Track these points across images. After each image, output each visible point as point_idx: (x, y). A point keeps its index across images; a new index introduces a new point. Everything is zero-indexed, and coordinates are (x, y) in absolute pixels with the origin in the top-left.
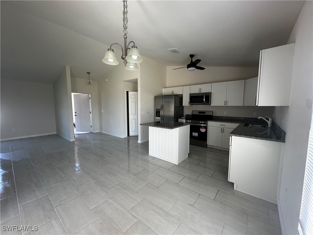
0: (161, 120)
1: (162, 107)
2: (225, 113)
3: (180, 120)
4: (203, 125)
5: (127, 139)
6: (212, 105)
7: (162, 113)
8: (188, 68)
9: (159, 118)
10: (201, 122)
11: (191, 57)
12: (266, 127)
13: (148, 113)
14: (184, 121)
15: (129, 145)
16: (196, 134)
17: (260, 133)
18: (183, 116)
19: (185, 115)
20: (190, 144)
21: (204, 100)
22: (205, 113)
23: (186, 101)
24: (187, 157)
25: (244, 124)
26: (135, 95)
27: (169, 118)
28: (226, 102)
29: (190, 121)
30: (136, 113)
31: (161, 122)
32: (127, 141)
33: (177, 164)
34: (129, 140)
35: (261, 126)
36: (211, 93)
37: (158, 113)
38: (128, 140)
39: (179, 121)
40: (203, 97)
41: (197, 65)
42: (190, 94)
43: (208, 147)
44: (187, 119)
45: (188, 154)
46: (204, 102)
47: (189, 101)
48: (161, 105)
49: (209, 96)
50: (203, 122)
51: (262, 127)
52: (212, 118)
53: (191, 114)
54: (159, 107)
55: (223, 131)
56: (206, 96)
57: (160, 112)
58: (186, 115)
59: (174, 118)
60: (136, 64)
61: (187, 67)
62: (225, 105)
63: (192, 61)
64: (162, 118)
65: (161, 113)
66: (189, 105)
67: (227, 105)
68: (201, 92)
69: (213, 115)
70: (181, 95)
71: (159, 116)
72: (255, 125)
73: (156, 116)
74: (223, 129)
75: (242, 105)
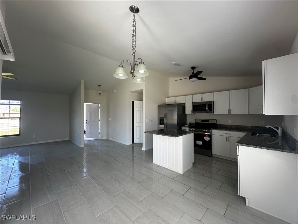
0: (165, 128)
1: (166, 115)
2: (229, 121)
3: (183, 128)
4: (207, 133)
5: (131, 146)
6: (215, 113)
7: (165, 121)
8: (189, 79)
9: (163, 126)
10: (204, 130)
11: (192, 69)
12: (276, 136)
13: (152, 121)
14: (187, 129)
15: (133, 152)
16: (200, 143)
17: (270, 142)
18: (186, 125)
20: (194, 153)
21: (207, 108)
22: (208, 121)
23: (189, 110)
24: (192, 167)
25: (251, 133)
26: (140, 104)
27: (172, 126)
28: (230, 111)
29: (194, 129)
30: (141, 121)
31: (165, 130)
32: (131, 148)
33: (182, 174)
35: (270, 135)
36: (214, 102)
37: (161, 121)
39: (182, 130)
41: (199, 76)
42: (193, 103)
43: (213, 156)
44: (190, 127)
45: (193, 163)
46: (207, 110)
47: (192, 110)
48: (165, 113)
49: (212, 105)
50: (207, 131)
52: (216, 126)
53: (194, 122)
54: (163, 116)
55: (228, 139)
56: (208, 105)
57: (163, 120)
58: (189, 123)
59: (178, 126)
60: (142, 77)
62: (229, 114)
63: (193, 72)
66: (192, 114)
67: (231, 114)
68: (204, 101)
69: (216, 123)
70: (183, 104)
71: (163, 124)
72: (263, 134)
73: (160, 124)
74: (229, 138)
75: (247, 114)
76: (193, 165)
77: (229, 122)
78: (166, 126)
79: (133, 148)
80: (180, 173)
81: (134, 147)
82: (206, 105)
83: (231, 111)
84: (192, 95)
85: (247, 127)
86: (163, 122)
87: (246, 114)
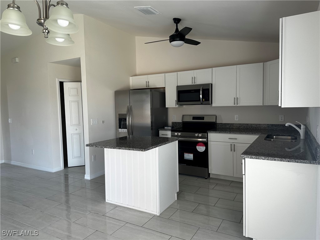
0: (129, 135)
1: (130, 110)
2: (236, 118)
3: (162, 133)
4: (200, 140)
5: (63, 174)
6: (214, 105)
7: (129, 121)
8: (170, 42)
9: (125, 130)
10: (196, 135)
11: (175, 22)
12: (298, 139)
13: (103, 122)
14: (169, 134)
15: (67, 186)
16: (189, 156)
17: (290, 148)
18: (167, 126)
19: (170, 122)
20: (179, 174)
21: (201, 96)
22: (203, 118)
23: (171, 100)
24: (176, 199)
25: (266, 135)
26: (77, 89)
27: (142, 129)
28: (236, 100)
29: (180, 134)
30: (81, 122)
31: (129, 137)
32: (63, 178)
33: (158, 215)
34: (68, 175)
35: (290, 137)
36: (212, 84)
37: (122, 122)
38: (65, 175)
39: (160, 136)
40: (198, 91)
41: (187, 37)
42: (178, 87)
43: (211, 176)
44: (173, 131)
45: (177, 193)
46: (201, 99)
47: (176, 99)
48: (128, 106)
49: (208, 90)
50: (200, 135)
51: (292, 139)
52: (213, 127)
53: (181, 121)
54: (124, 111)
55: (233, 148)
56: (203, 90)
57: (126, 119)
58: (173, 123)
59: (152, 129)
61: (170, 40)
62: (235, 105)
63: (177, 29)
64: (130, 131)
65: (127, 122)
66: (177, 106)
67: (238, 105)
68: (196, 84)
69: (216, 121)
70: (162, 89)
71: (125, 127)
72: (282, 136)
73: (120, 128)
74: (234, 145)
75: (262, 105)
76: (177, 196)
77: (236, 120)
78: (132, 129)
79: (66, 178)
80: (155, 213)
81: (69, 176)
82: (199, 90)
83: (239, 99)
84: (176, 73)
85: (261, 126)
86: (126, 124)
87: (260, 105)
